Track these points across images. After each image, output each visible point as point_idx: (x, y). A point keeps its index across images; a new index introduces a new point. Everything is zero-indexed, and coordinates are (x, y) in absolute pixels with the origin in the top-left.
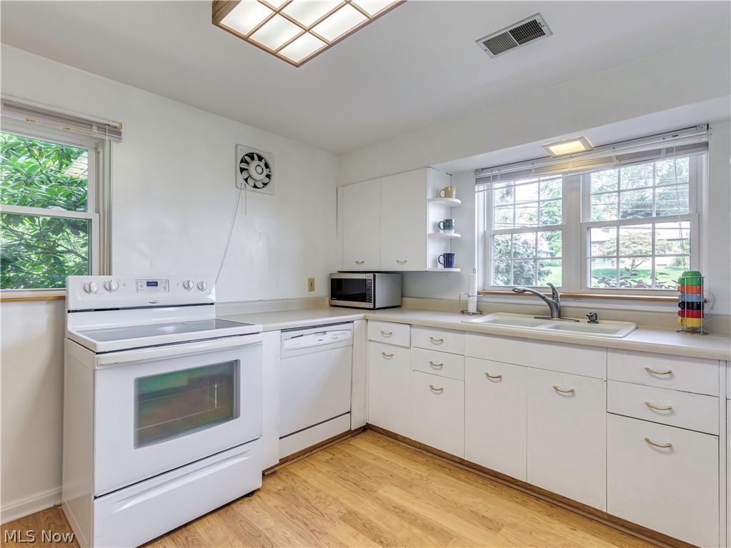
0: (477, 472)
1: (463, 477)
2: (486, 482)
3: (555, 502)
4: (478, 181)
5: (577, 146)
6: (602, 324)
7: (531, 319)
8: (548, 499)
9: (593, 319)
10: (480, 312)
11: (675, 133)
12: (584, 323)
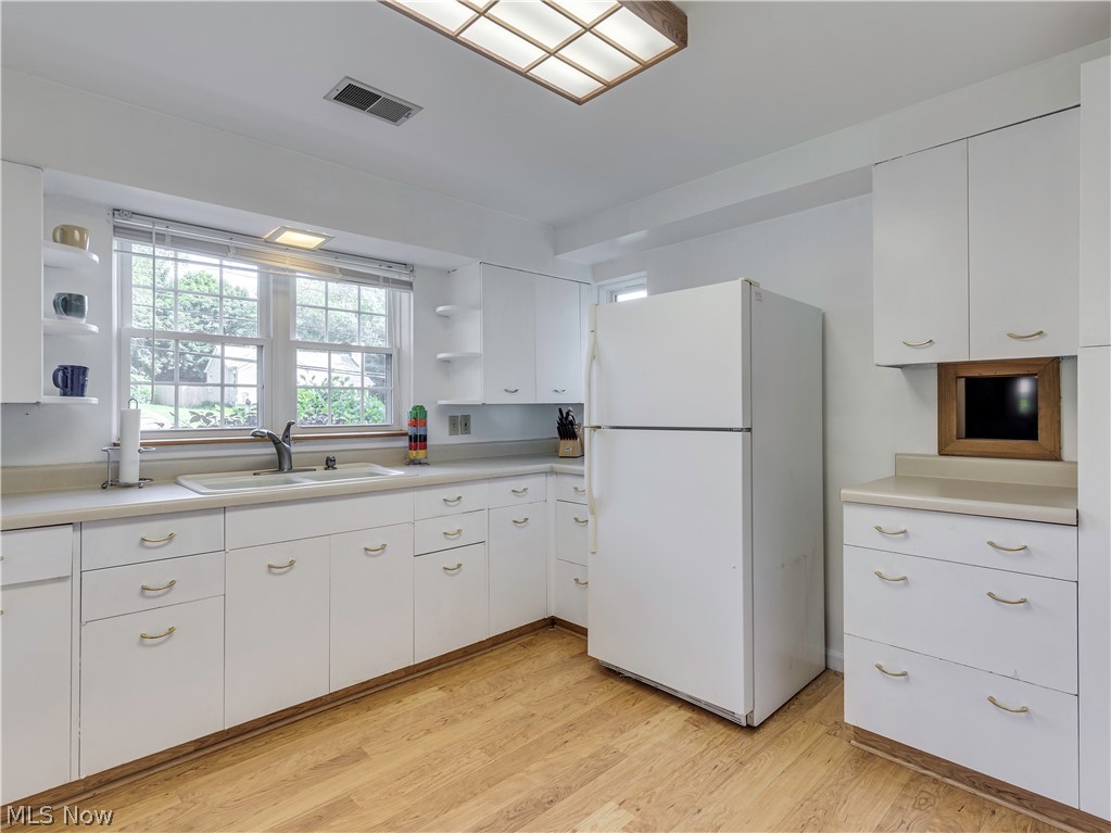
0: (238, 740)
1: (228, 759)
2: (267, 738)
3: (355, 697)
4: (118, 230)
5: (313, 241)
6: (341, 468)
7: (249, 477)
8: (346, 700)
9: (330, 463)
10: (145, 481)
11: (391, 263)
12: (320, 471)
